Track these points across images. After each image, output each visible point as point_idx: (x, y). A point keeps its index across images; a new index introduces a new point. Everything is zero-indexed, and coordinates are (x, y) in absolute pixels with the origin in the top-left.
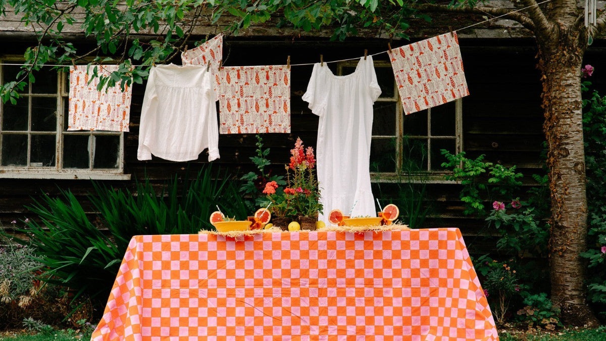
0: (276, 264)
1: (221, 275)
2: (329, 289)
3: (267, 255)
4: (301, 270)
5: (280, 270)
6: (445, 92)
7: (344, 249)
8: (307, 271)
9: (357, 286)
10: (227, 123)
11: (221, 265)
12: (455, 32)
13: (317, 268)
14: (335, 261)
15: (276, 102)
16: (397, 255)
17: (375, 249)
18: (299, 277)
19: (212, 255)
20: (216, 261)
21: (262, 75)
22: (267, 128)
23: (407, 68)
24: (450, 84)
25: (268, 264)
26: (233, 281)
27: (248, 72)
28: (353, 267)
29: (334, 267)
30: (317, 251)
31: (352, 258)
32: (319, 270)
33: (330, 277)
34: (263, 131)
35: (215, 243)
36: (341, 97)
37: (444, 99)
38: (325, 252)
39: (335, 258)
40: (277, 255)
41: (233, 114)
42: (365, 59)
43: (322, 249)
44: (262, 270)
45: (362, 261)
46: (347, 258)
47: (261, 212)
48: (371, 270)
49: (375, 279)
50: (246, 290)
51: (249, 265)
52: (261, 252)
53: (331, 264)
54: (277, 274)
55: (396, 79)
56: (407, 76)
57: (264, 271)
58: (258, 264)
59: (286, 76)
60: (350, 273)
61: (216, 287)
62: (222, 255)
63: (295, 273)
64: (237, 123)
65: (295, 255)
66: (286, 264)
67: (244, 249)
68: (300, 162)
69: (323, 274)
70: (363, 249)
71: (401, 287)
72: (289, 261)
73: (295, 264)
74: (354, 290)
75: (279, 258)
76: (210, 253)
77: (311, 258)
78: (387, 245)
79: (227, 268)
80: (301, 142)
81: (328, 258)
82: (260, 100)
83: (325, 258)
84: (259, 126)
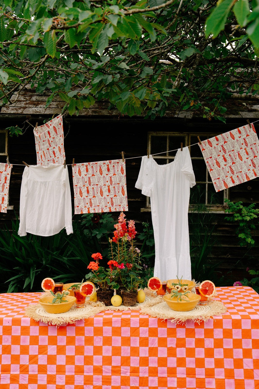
0: (98, 351)
1: (42, 360)
2: (150, 378)
3: (89, 341)
4: (122, 358)
5: (101, 357)
6: (248, 172)
7: (166, 336)
8: (128, 358)
9: (178, 376)
10: (80, 206)
11: (42, 350)
12: (252, 124)
13: (138, 356)
14: (157, 348)
15: (116, 188)
16: (219, 344)
17: (196, 337)
18: (120, 365)
19: (34, 340)
20: (37, 346)
21: (104, 168)
22: (110, 208)
23: (215, 155)
24: (252, 165)
25: (89, 350)
26: (54, 367)
27: (94, 167)
28: (174, 355)
29: (156, 355)
30: (138, 338)
31: (174, 346)
32: (141, 358)
33: (151, 365)
35: (37, 328)
37: (247, 177)
38: (147, 339)
39: (156, 345)
40: (98, 341)
41: (84, 198)
42: (182, 150)
43: (144, 336)
44: (83, 357)
45: (184, 350)
46: (168, 346)
48: (193, 359)
49: (197, 369)
50: (67, 377)
51: (70, 350)
52: (83, 338)
53: (153, 352)
54: (98, 360)
55: (207, 164)
56: (215, 161)
57: (85, 357)
58: (79, 350)
59: (122, 167)
60: (172, 362)
61: (37, 373)
62: (44, 340)
63: (116, 361)
64: (87, 205)
65: (117, 341)
66: (107, 351)
67: (65, 335)
69: (144, 362)
70: (184, 337)
71: (224, 378)
72: (110, 348)
73: (116, 351)
74: (176, 379)
75: (100, 344)
76: (32, 337)
77: (132, 345)
78: (209, 333)
79: (49, 354)
81: (150, 346)
82: (103, 187)
83: (147, 345)
84: (104, 207)
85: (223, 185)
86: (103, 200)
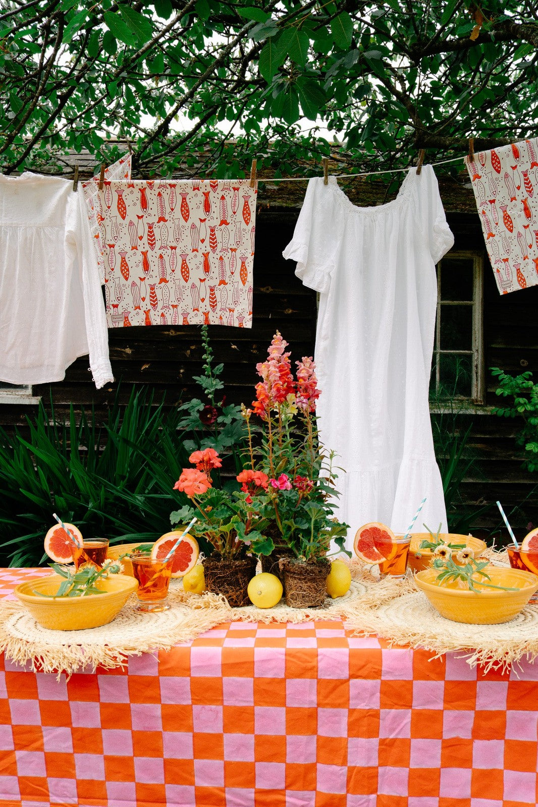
0: (207, 746)
4: (289, 767)
5: (219, 763)
7: (440, 706)
8: (310, 769)
10: (122, 304)
11: (26, 738)
13: (344, 763)
14: (406, 743)
15: (226, 260)
18: (282, 786)
20: (9, 728)
21: (195, 202)
22: (206, 314)
23: (502, 196)
25: (178, 744)
26: (69, 785)
27: (164, 195)
29: (403, 761)
30: (345, 712)
31: (466, 735)
32: (351, 770)
33: (384, 791)
34: (197, 320)
36: (366, 254)
38: (374, 715)
39: (407, 734)
40: (208, 719)
41: (134, 284)
42: (418, 172)
43: (363, 706)
45: (498, 746)
46: (446, 736)
47: (170, 544)
53: (393, 752)
55: (482, 218)
56: (501, 214)
57: (167, 763)
58: (147, 744)
59: (246, 204)
64: (142, 304)
65: (271, 720)
66: (238, 747)
67: (97, 698)
69: (363, 781)
70: (502, 707)
72: (250, 739)
73: (271, 749)
75: (216, 728)
77: (323, 731)
79: (48, 748)
80: (284, 344)
81: (382, 735)
82: (191, 255)
83: (373, 732)
84: (190, 311)
85: (515, 279)
86: (188, 292)
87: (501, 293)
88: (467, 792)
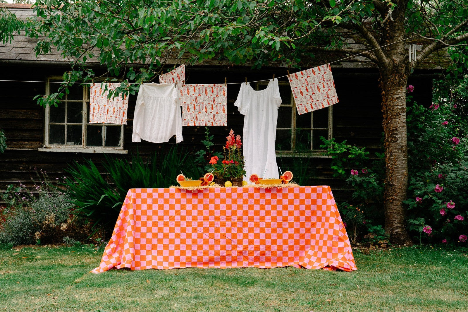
0: (217, 207)
1: (183, 213)
2: (249, 223)
3: (212, 201)
4: (232, 211)
5: (219, 211)
6: (323, 101)
7: (259, 198)
8: (236, 211)
9: (266, 221)
10: (187, 119)
11: (183, 207)
12: (329, 64)
13: (242, 209)
14: (253, 205)
15: (218, 106)
16: (291, 202)
17: (278, 198)
18: (231, 215)
19: (178, 201)
20: (180, 205)
21: (209, 90)
22: (212, 123)
23: (299, 86)
24: (326, 97)
25: (212, 207)
26: (190, 217)
27: (200, 88)
28: (264, 209)
29: (253, 209)
30: (242, 199)
31: (264, 204)
32: (243, 211)
33: (250, 215)
34: (209, 124)
35: (180, 194)
36: (258, 104)
37: (323, 105)
38: (247, 200)
39: (253, 203)
40: (217, 201)
41: (191, 113)
42: (273, 80)
43: (245, 198)
44: (208, 211)
45: (270, 206)
46: (260, 204)
47: (208, 175)
48: (275, 211)
49: (277, 217)
50: (198, 222)
51: (200, 207)
52: (208, 200)
53: (251, 207)
54: (217, 213)
55: (293, 93)
56: (299, 91)
57: (210, 211)
58: (206, 207)
59: (224, 91)
60: (263, 213)
61: (180, 221)
62: (184, 201)
63: (229, 213)
64: (193, 119)
65: (229, 201)
66: (223, 207)
67: (197, 198)
68: (232, 145)
69: (246, 213)
70: (270, 198)
71: (293, 221)
72: (225, 205)
73: (229, 207)
74: (265, 223)
75: (219, 203)
76: (176, 200)
77: (238, 204)
78: (285, 196)
79: (187, 209)
80: (233, 132)
81: (249, 204)
82: (208, 105)
83: (247, 203)
84: (207, 121)
85: (304, 110)
86: (207, 116)
87: (299, 114)
88: (264, 215)
